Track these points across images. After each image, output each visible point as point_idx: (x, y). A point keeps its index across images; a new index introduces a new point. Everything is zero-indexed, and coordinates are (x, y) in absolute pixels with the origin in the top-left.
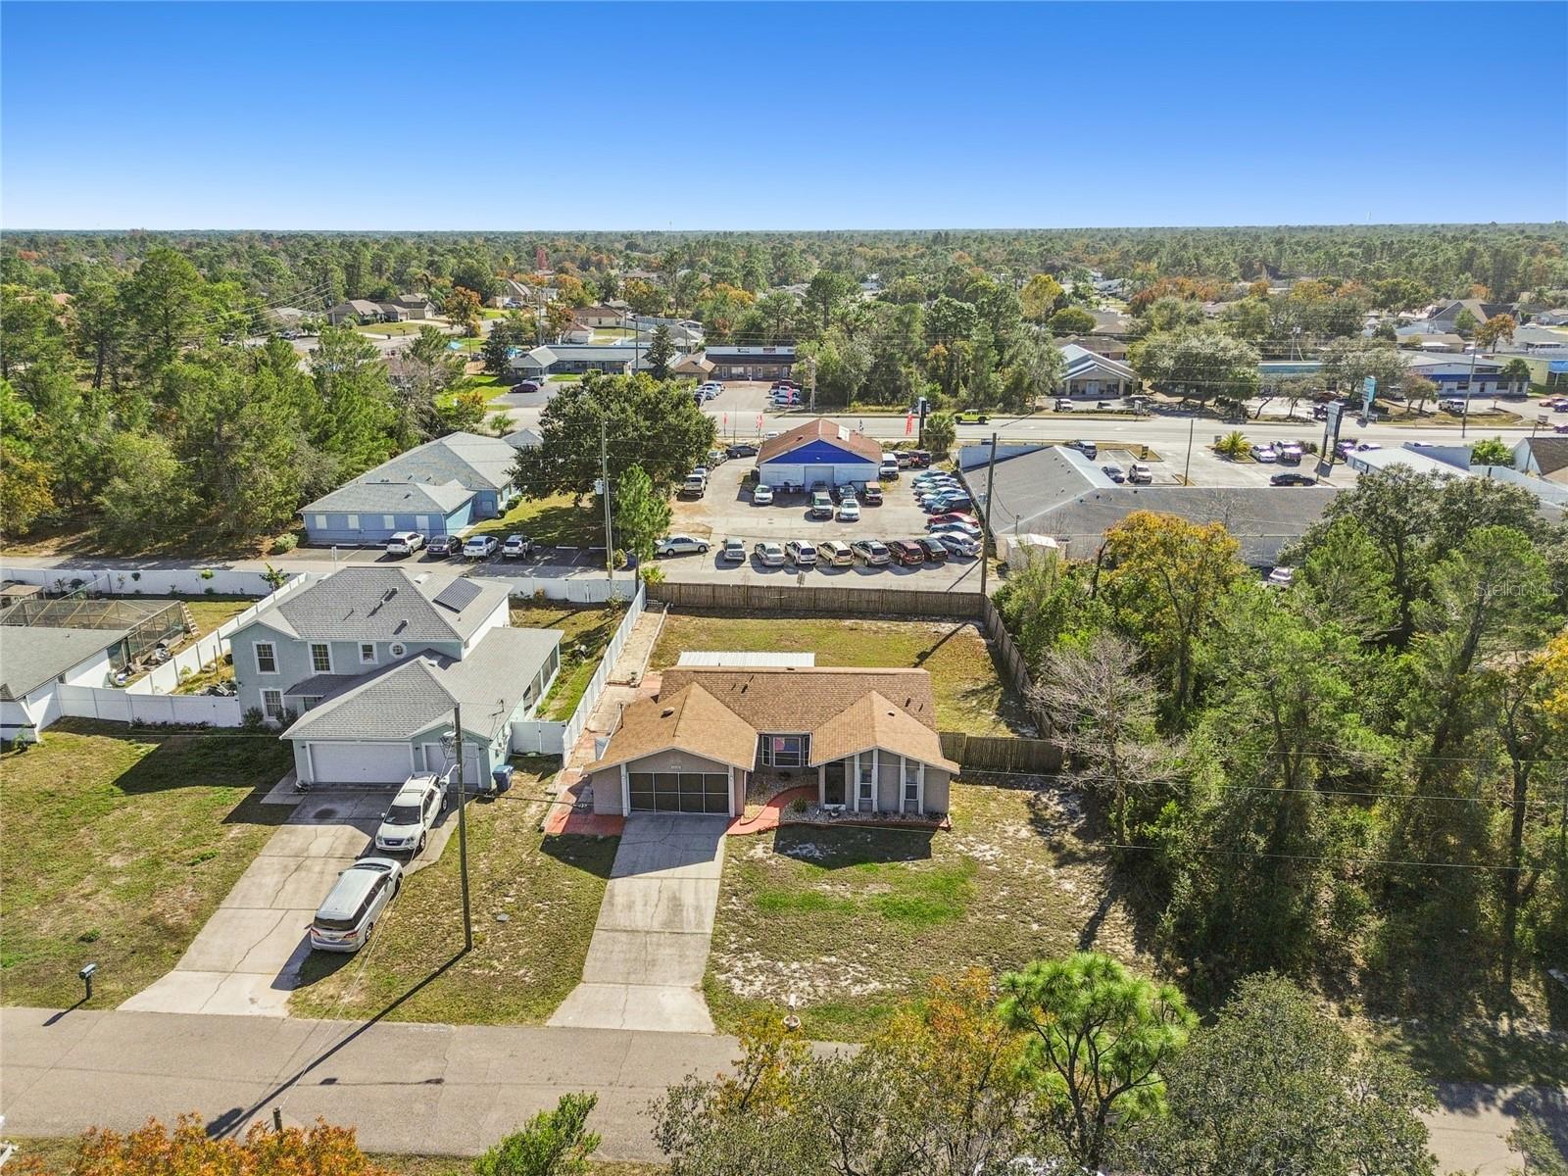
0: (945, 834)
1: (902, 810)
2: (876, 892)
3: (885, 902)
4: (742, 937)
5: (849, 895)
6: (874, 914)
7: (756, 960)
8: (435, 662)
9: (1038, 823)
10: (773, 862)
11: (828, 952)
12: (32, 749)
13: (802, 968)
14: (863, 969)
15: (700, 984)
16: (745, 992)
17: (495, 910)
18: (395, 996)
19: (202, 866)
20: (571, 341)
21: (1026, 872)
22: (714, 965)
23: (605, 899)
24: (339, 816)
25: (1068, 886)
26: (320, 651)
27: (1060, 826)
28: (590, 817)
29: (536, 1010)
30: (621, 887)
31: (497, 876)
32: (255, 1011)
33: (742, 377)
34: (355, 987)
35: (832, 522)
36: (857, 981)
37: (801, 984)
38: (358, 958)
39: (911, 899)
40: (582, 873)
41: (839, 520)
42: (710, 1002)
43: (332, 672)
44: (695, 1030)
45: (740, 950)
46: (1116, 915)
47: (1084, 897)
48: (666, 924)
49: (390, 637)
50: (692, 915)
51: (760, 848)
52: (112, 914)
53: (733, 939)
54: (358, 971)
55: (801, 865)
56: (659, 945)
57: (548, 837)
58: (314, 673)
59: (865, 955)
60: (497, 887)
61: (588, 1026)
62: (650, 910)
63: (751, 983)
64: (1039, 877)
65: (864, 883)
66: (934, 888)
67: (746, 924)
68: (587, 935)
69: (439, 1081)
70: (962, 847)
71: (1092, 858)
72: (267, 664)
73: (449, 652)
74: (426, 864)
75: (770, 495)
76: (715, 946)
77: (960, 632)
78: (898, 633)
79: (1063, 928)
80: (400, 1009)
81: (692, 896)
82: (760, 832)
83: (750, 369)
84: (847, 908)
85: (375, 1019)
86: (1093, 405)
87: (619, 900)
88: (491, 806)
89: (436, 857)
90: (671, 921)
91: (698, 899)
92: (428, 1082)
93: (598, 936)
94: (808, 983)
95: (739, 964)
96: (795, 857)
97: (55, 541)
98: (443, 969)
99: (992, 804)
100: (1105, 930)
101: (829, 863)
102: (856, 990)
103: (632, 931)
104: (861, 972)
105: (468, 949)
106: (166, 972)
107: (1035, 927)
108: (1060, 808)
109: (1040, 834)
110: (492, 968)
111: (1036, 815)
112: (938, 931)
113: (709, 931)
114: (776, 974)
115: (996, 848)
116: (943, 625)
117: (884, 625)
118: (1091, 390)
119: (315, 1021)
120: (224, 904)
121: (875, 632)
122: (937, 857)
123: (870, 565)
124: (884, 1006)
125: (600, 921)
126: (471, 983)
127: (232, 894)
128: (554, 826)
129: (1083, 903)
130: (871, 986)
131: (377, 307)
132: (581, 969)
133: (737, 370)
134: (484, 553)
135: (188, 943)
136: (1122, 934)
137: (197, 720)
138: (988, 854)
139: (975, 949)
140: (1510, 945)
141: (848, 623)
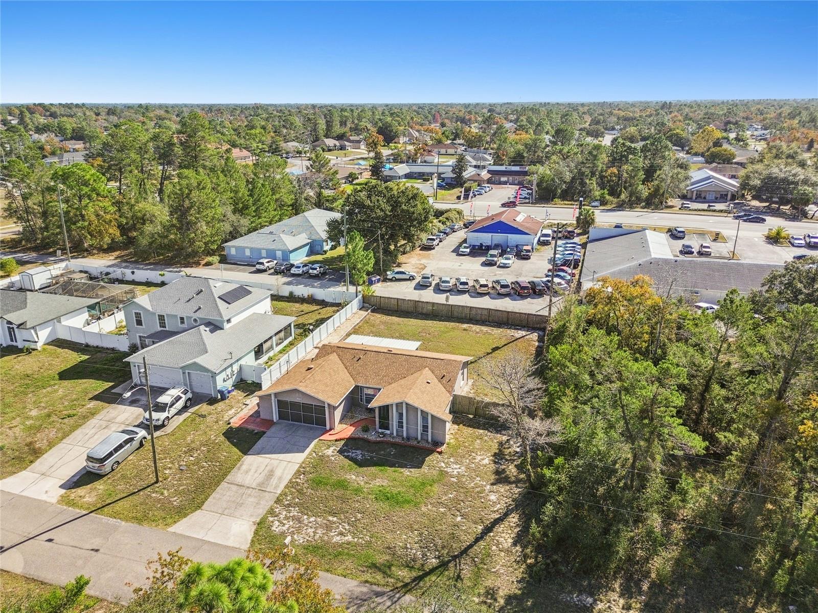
0: (437, 455)
1: (419, 438)
2: (378, 484)
3: (380, 491)
4: (294, 498)
5: (362, 483)
6: (370, 496)
7: (294, 512)
8: (207, 329)
9: (499, 456)
10: (333, 458)
11: (334, 514)
12: (34, 353)
13: (315, 521)
14: (347, 527)
15: (258, 520)
16: (277, 530)
17: (182, 463)
18: (108, 501)
19: (66, 421)
20: (425, 162)
21: (472, 485)
22: (271, 512)
23: (238, 465)
24: (140, 403)
25: (493, 497)
26: (161, 318)
27: (510, 460)
28: (258, 420)
29: (169, 521)
30: (250, 461)
31: (193, 445)
32: (44, 497)
33: (505, 183)
34: (94, 493)
35: (495, 267)
36: (341, 534)
37: (310, 530)
38: (105, 478)
39: (395, 491)
40: (235, 450)
41: (499, 267)
42: (256, 533)
43: (167, 329)
44: (238, 547)
45: (289, 505)
46: (514, 520)
47: (499, 506)
48: (260, 485)
49: (192, 314)
50: (275, 481)
51: (332, 449)
52: (16, 438)
53: (289, 498)
54: (100, 486)
55: (347, 462)
56: (250, 495)
57: (231, 428)
58: (160, 329)
59: (353, 519)
60: (190, 451)
61: (187, 534)
62: (256, 475)
63: (284, 524)
64: (478, 489)
65: (375, 477)
66: (412, 486)
67: (300, 492)
68: (218, 484)
69: (97, 551)
70: (443, 465)
71: (517, 481)
72: (139, 323)
73: (218, 324)
74: (163, 433)
75: (468, 250)
76: (278, 501)
77: (527, 337)
78: (490, 334)
79: (476, 523)
80: (106, 509)
81: (281, 471)
82: (336, 440)
83: (511, 178)
84: (358, 491)
85: (91, 512)
86: (705, 206)
87: (244, 467)
88: (212, 407)
89: (169, 431)
90: (263, 483)
91: (283, 473)
92: (92, 550)
93: (223, 485)
94: (313, 530)
95: (284, 513)
96: (347, 457)
97: (117, 253)
98: (139, 491)
99: (478, 441)
100: (500, 528)
101: (361, 464)
102: (337, 539)
103: (241, 486)
104: (345, 529)
105: (157, 482)
106: (21, 471)
107: (459, 519)
108: (518, 450)
109: (495, 463)
110: (162, 494)
111: (500, 450)
112: (399, 514)
113: (279, 492)
114: (300, 522)
115: (463, 468)
116: (519, 332)
117: (484, 329)
118: (710, 197)
119: (65, 507)
120: (64, 441)
121: (477, 333)
122: (425, 469)
123: (499, 294)
124: (346, 551)
125: (228, 477)
126: (147, 501)
127: (70, 436)
128: (236, 422)
129: (495, 509)
130: (346, 538)
131: (337, 143)
132: (204, 502)
133: (503, 179)
134: (300, 272)
135: (38, 457)
136: (510, 532)
137: (111, 346)
138: (456, 471)
139: (416, 527)
140: (767, 584)
141: (465, 326)
